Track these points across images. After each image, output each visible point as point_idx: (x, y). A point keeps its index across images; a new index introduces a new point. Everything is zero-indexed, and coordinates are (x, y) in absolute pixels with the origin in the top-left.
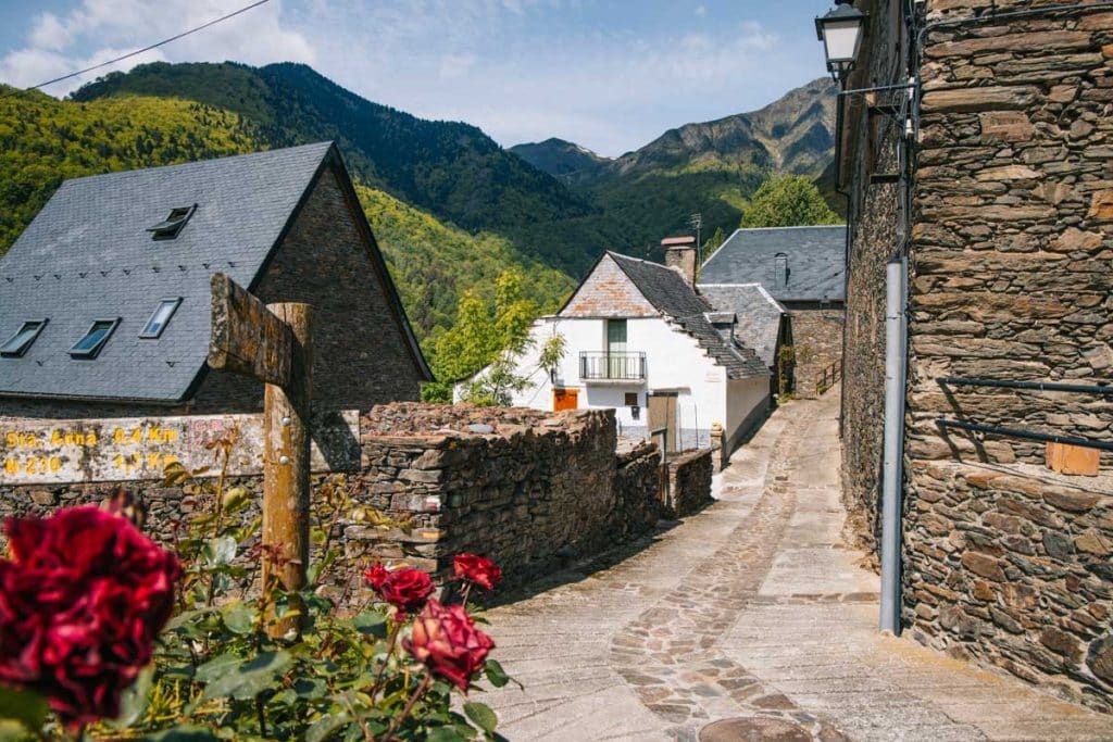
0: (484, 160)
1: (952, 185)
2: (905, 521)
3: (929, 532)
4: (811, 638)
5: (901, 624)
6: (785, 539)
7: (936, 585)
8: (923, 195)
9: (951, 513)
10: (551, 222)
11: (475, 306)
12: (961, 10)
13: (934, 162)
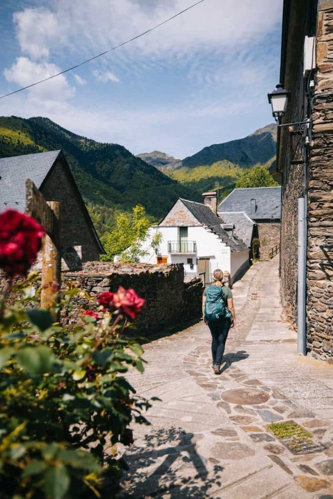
0: (126, 160)
1: (326, 164)
2: (307, 307)
3: (317, 311)
4: (269, 357)
5: (307, 351)
6: (256, 319)
7: (321, 333)
8: (313, 168)
9: (327, 302)
10: (155, 187)
11: (124, 221)
12: (330, 90)
13: (318, 154)
